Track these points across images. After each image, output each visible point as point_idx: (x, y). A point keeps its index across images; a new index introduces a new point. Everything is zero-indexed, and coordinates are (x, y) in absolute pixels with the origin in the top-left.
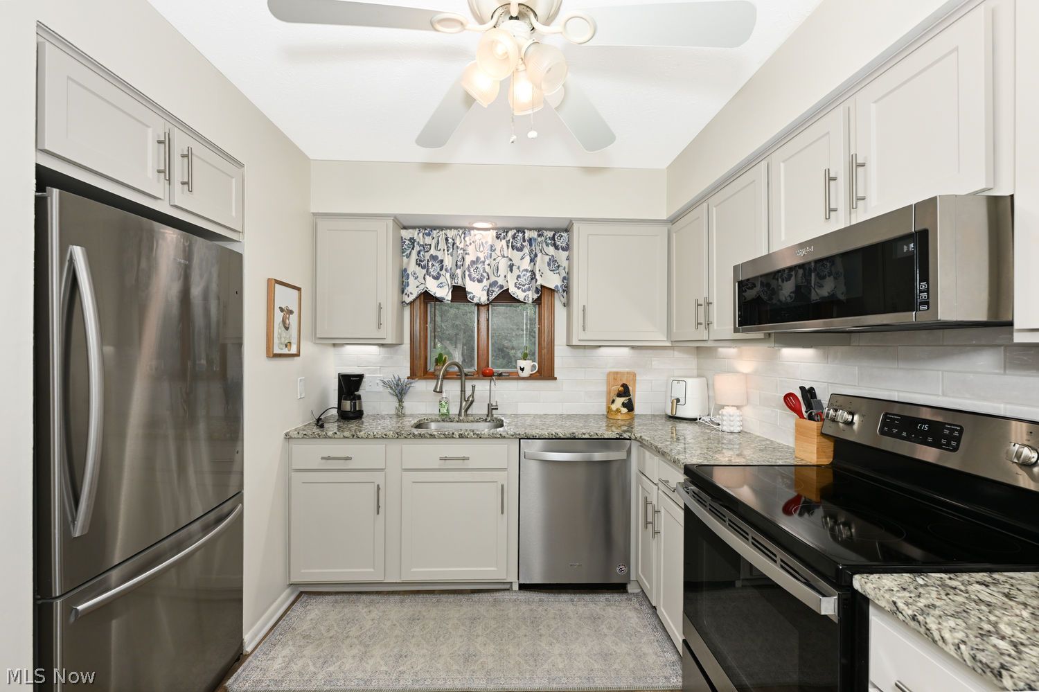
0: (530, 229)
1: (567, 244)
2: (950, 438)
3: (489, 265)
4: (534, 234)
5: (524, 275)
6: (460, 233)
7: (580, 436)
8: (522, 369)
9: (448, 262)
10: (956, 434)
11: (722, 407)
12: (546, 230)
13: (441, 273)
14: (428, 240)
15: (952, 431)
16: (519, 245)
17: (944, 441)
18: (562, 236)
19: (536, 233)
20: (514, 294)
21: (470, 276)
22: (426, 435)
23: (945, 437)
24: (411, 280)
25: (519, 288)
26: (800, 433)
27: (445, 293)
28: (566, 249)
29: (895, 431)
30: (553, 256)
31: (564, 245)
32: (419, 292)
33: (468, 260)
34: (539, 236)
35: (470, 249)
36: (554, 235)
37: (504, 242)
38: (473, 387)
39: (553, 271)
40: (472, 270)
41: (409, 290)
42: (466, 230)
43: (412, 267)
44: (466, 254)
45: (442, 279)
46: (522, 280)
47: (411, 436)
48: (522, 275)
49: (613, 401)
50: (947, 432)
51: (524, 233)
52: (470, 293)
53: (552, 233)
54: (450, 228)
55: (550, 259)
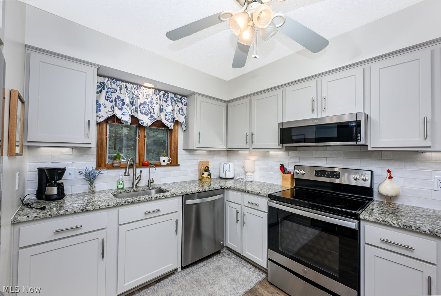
0: (171, 93)
1: (186, 103)
2: (336, 175)
3: (151, 107)
4: (173, 95)
5: (169, 115)
6: (135, 87)
7: (208, 190)
8: (164, 161)
9: (127, 101)
10: (338, 174)
11: (247, 172)
12: (178, 94)
13: (123, 106)
14: (114, 86)
15: (337, 173)
16: (165, 99)
17: (335, 176)
18: (184, 99)
19: (174, 95)
20: (165, 123)
21: (140, 111)
22: (136, 201)
23: (335, 175)
24: (102, 108)
25: (167, 121)
26: (284, 179)
27: (126, 119)
28: (186, 105)
29: (319, 175)
30: (181, 107)
31: (185, 103)
32: (108, 116)
33: (139, 102)
34: (175, 96)
35: (141, 96)
36: (181, 98)
37: (158, 96)
38: (141, 171)
39: (182, 114)
40: (141, 108)
41: (101, 114)
42: (139, 86)
43: (102, 100)
44: (138, 99)
45: (124, 110)
46: (168, 117)
47: (126, 203)
48: (168, 114)
49: (203, 174)
50: (335, 174)
51: (168, 94)
52: (141, 120)
53: (181, 96)
54: (129, 82)
55: (180, 109)
